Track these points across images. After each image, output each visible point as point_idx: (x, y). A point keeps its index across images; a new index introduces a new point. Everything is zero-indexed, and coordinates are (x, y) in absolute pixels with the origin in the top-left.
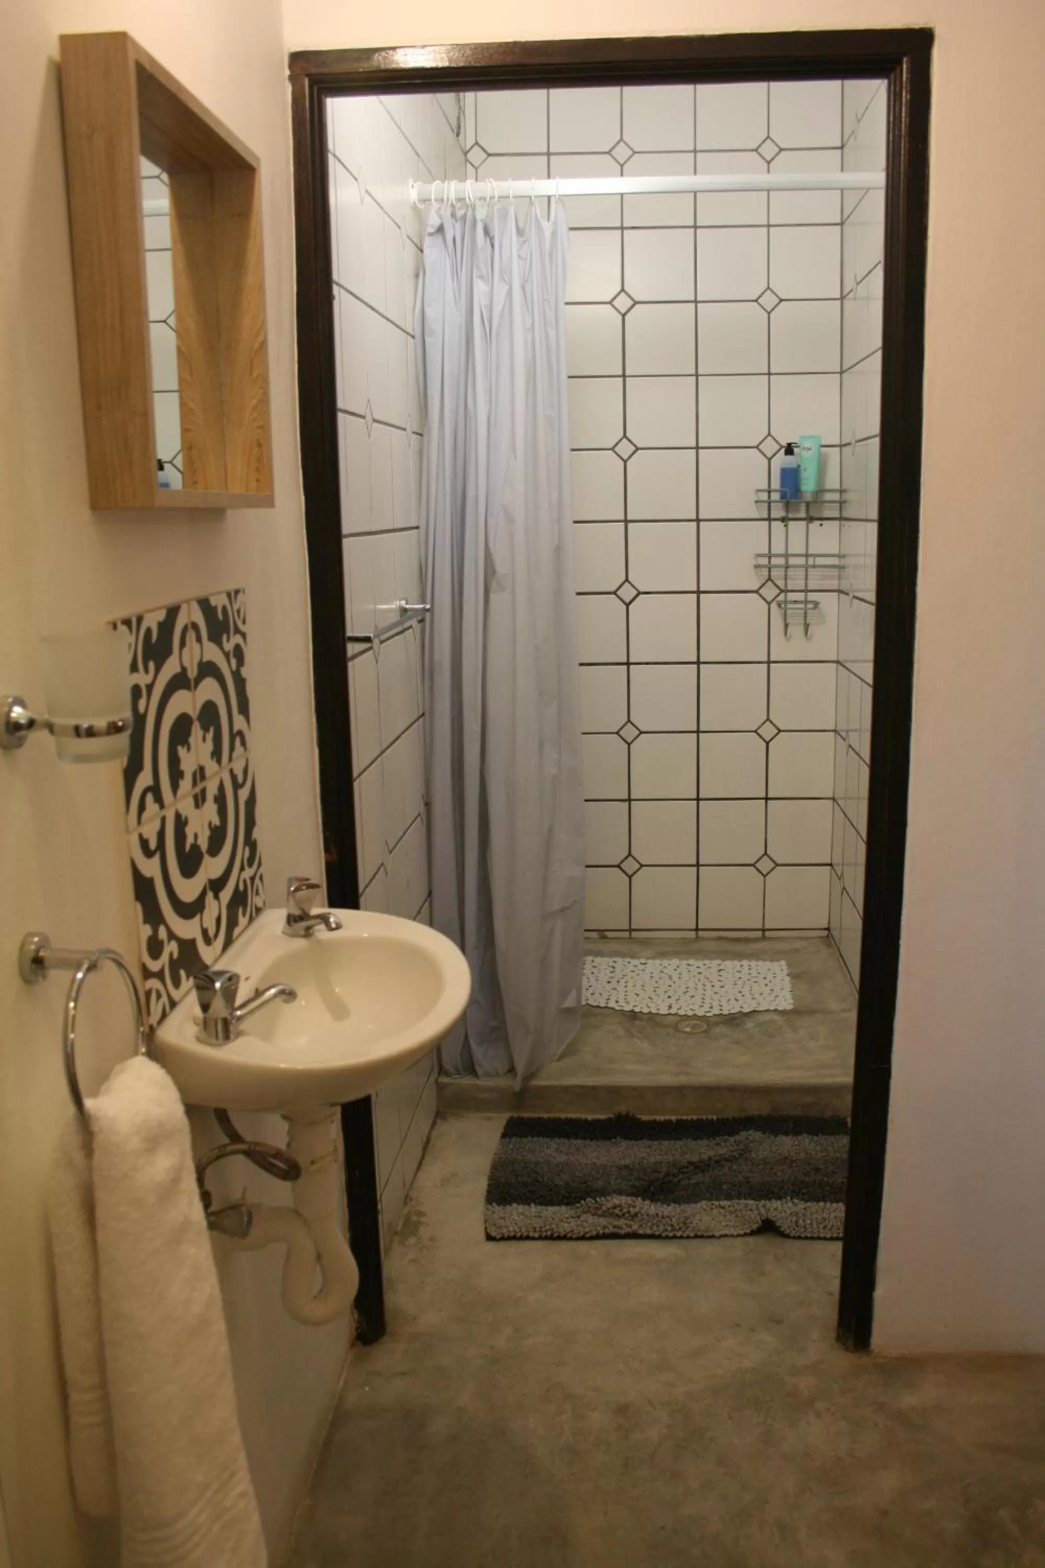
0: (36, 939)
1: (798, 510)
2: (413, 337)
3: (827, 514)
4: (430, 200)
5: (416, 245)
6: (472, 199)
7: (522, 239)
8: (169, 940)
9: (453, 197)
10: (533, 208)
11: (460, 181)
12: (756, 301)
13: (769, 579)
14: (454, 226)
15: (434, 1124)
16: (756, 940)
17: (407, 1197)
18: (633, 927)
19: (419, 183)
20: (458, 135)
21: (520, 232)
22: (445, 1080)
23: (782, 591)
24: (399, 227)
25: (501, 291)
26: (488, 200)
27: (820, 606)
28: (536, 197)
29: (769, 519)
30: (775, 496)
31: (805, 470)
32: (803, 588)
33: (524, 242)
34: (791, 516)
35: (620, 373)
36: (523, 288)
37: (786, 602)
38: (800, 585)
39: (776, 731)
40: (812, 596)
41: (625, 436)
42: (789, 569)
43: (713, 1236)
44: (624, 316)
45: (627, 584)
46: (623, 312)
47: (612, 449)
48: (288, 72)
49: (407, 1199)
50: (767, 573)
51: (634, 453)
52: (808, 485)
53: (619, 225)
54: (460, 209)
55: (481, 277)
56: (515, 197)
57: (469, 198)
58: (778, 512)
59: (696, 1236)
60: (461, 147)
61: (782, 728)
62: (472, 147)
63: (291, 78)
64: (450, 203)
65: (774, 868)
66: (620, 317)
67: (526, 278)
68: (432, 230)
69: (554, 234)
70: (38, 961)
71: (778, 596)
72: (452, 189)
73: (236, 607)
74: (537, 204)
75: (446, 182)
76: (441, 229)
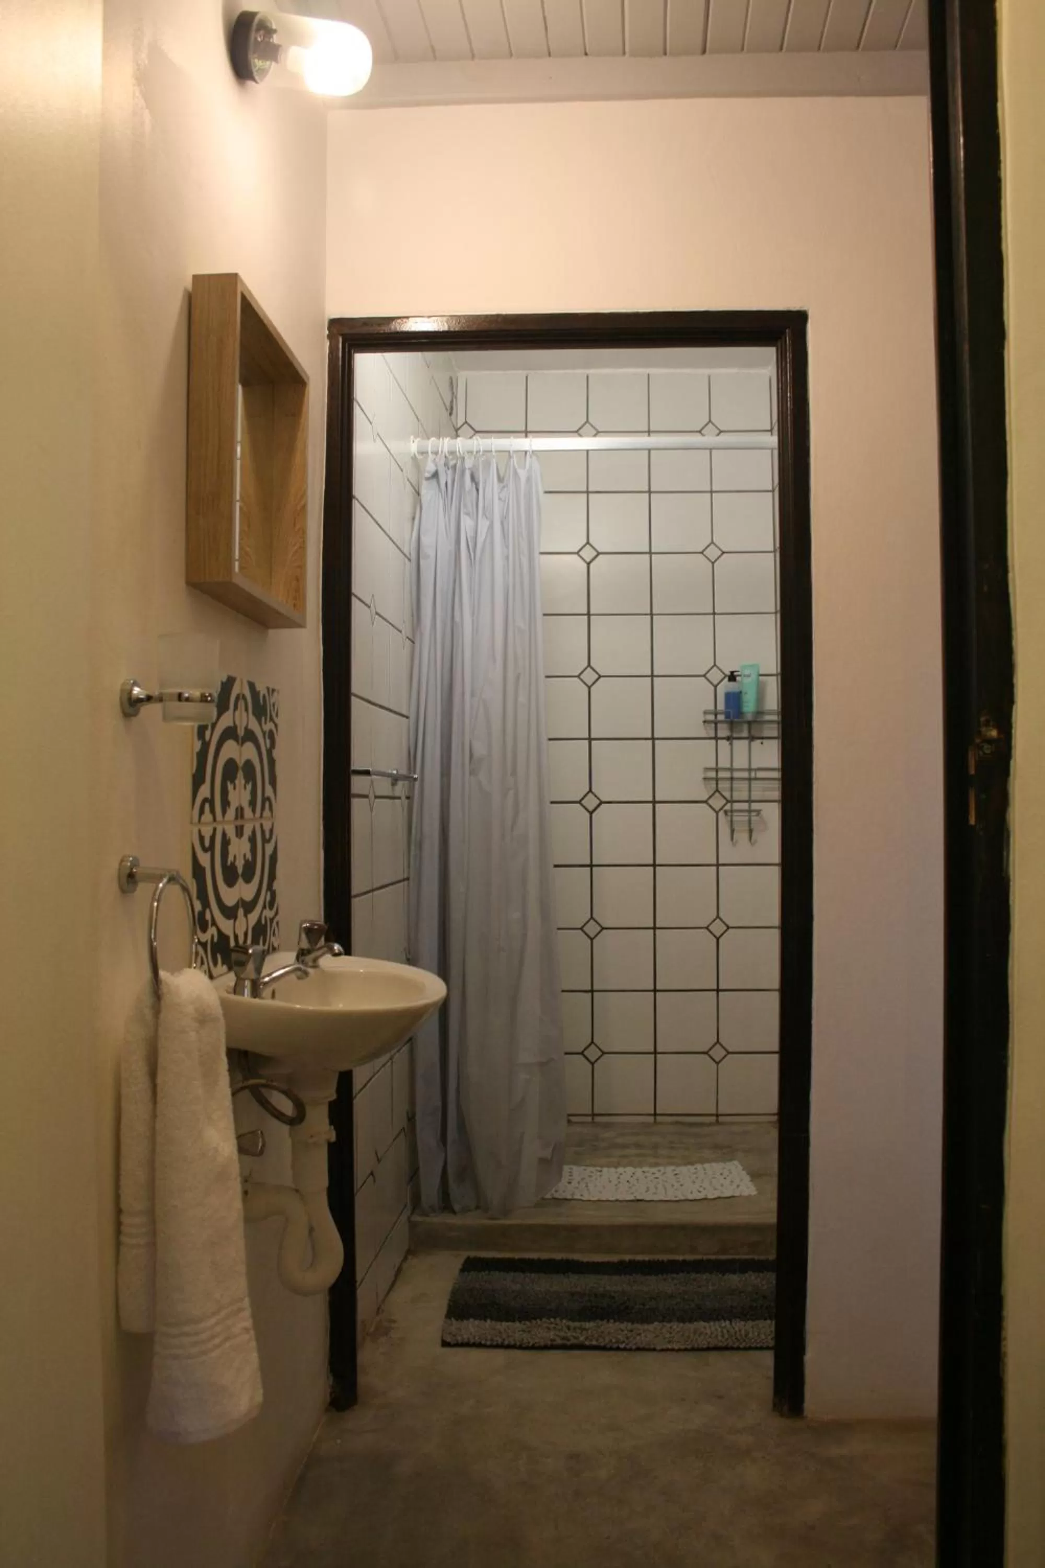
0: (131, 859)
1: (741, 731)
2: (410, 560)
3: (766, 733)
4: (427, 452)
5: (415, 490)
6: (461, 453)
7: (502, 485)
8: (212, 925)
9: (446, 450)
10: (512, 460)
11: (452, 438)
12: (702, 553)
13: (717, 790)
14: (447, 474)
15: (405, 1259)
16: (710, 1124)
17: (378, 1309)
18: (596, 1111)
19: (418, 439)
20: (451, 414)
21: (500, 480)
22: (417, 1218)
23: (728, 801)
24: (402, 471)
25: (483, 524)
26: (475, 453)
27: (762, 812)
28: (515, 451)
29: (716, 738)
30: (721, 717)
31: (746, 693)
32: (747, 798)
33: (504, 487)
34: (735, 735)
35: (585, 612)
36: (502, 523)
37: (732, 811)
38: (745, 796)
39: (725, 928)
40: (755, 806)
41: (589, 665)
42: (734, 782)
43: (654, 1350)
44: (589, 564)
45: (590, 794)
46: (588, 560)
47: (578, 676)
48: (327, 332)
49: (379, 1310)
50: (714, 786)
51: (597, 680)
52: (749, 707)
53: (585, 489)
54: (452, 459)
55: (468, 514)
56: (497, 451)
57: (459, 451)
58: (723, 731)
59: (638, 1349)
60: (454, 426)
61: (730, 925)
62: (462, 426)
63: (329, 337)
64: (443, 455)
65: (725, 1056)
66: (585, 565)
67: (505, 514)
68: (427, 475)
69: (529, 479)
70: (131, 876)
71: (725, 805)
72: (446, 444)
73: (272, 701)
74: (515, 456)
75: (441, 439)
76: (436, 475)
